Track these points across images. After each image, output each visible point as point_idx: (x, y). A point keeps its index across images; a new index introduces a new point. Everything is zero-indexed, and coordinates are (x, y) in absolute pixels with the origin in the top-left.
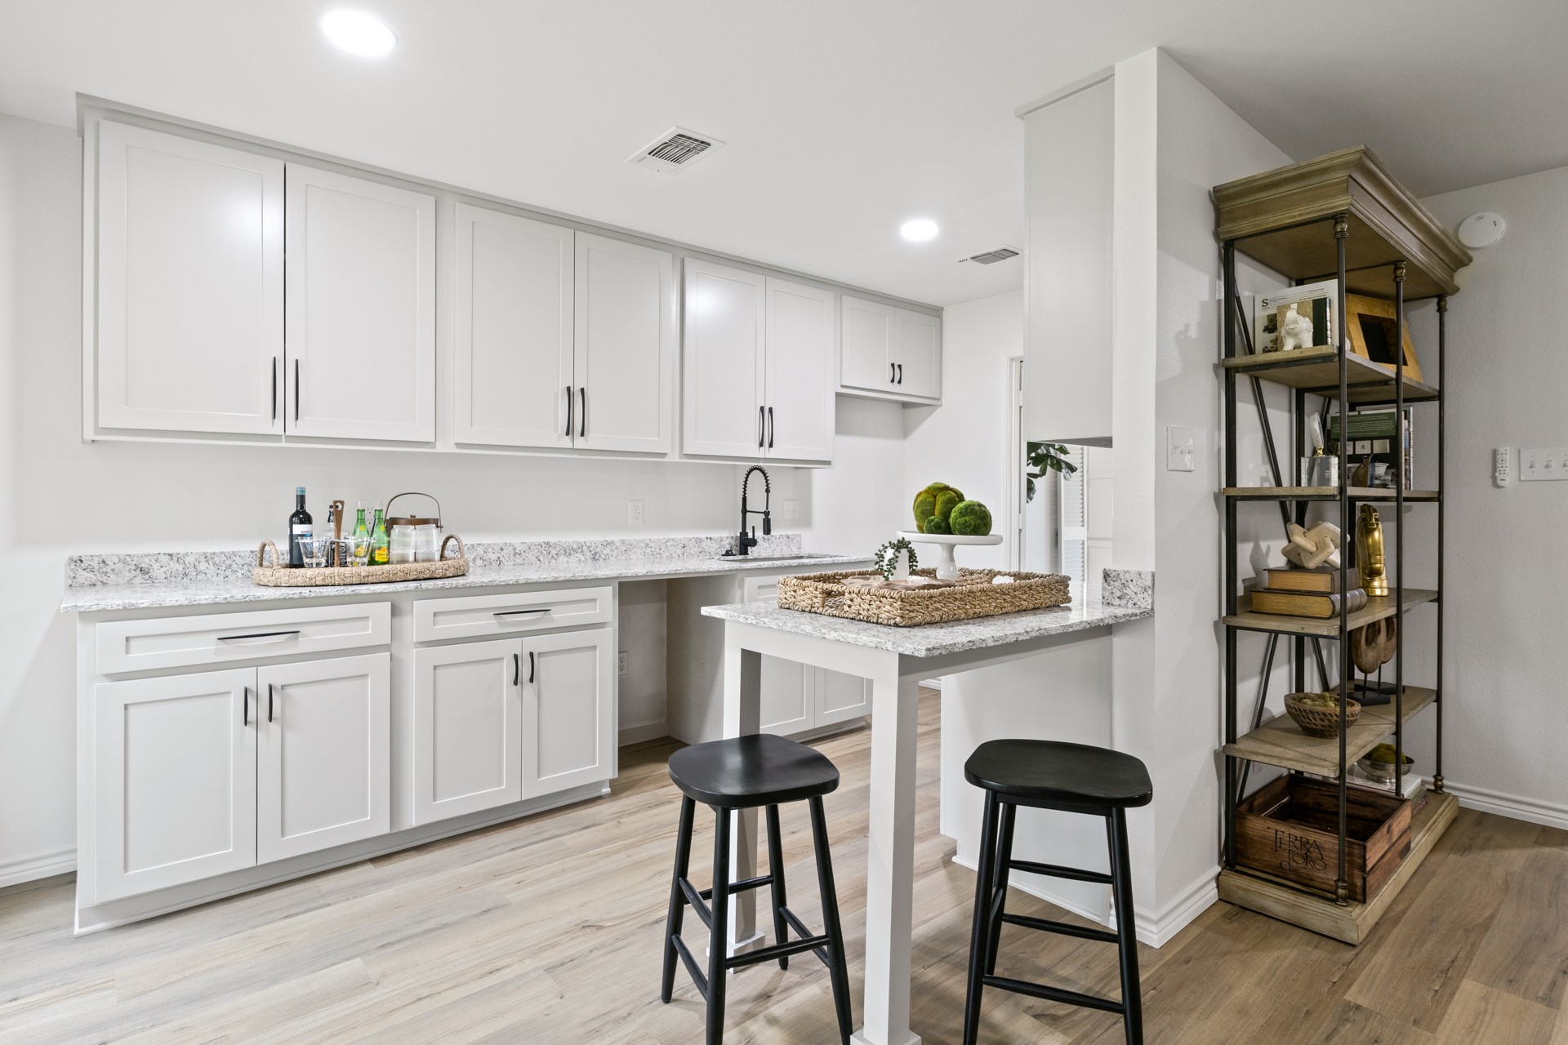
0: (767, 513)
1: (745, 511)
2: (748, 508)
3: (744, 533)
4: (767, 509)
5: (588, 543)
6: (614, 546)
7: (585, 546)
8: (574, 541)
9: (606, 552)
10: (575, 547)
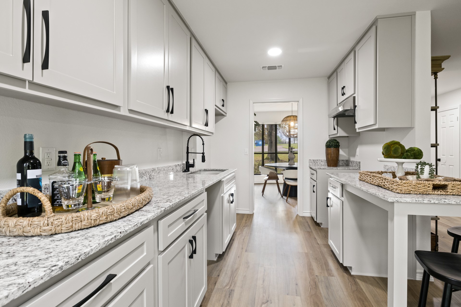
0: (203, 153)
1: (188, 153)
2: (189, 151)
3: (187, 162)
4: (203, 151)
5: (148, 170)
6: (155, 171)
7: (147, 172)
8: (144, 169)
9: (153, 174)
10: (144, 173)
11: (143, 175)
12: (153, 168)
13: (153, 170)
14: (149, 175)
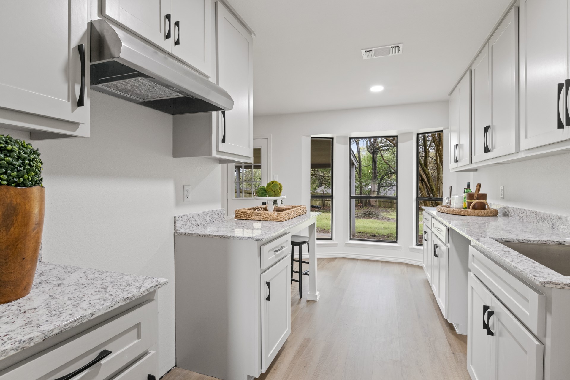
5: (550, 216)
6: (562, 221)
7: (549, 217)
8: (545, 213)
9: (558, 223)
10: (545, 217)
11: (544, 220)
12: (558, 216)
13: (558, 217)
14: (552, 222)
